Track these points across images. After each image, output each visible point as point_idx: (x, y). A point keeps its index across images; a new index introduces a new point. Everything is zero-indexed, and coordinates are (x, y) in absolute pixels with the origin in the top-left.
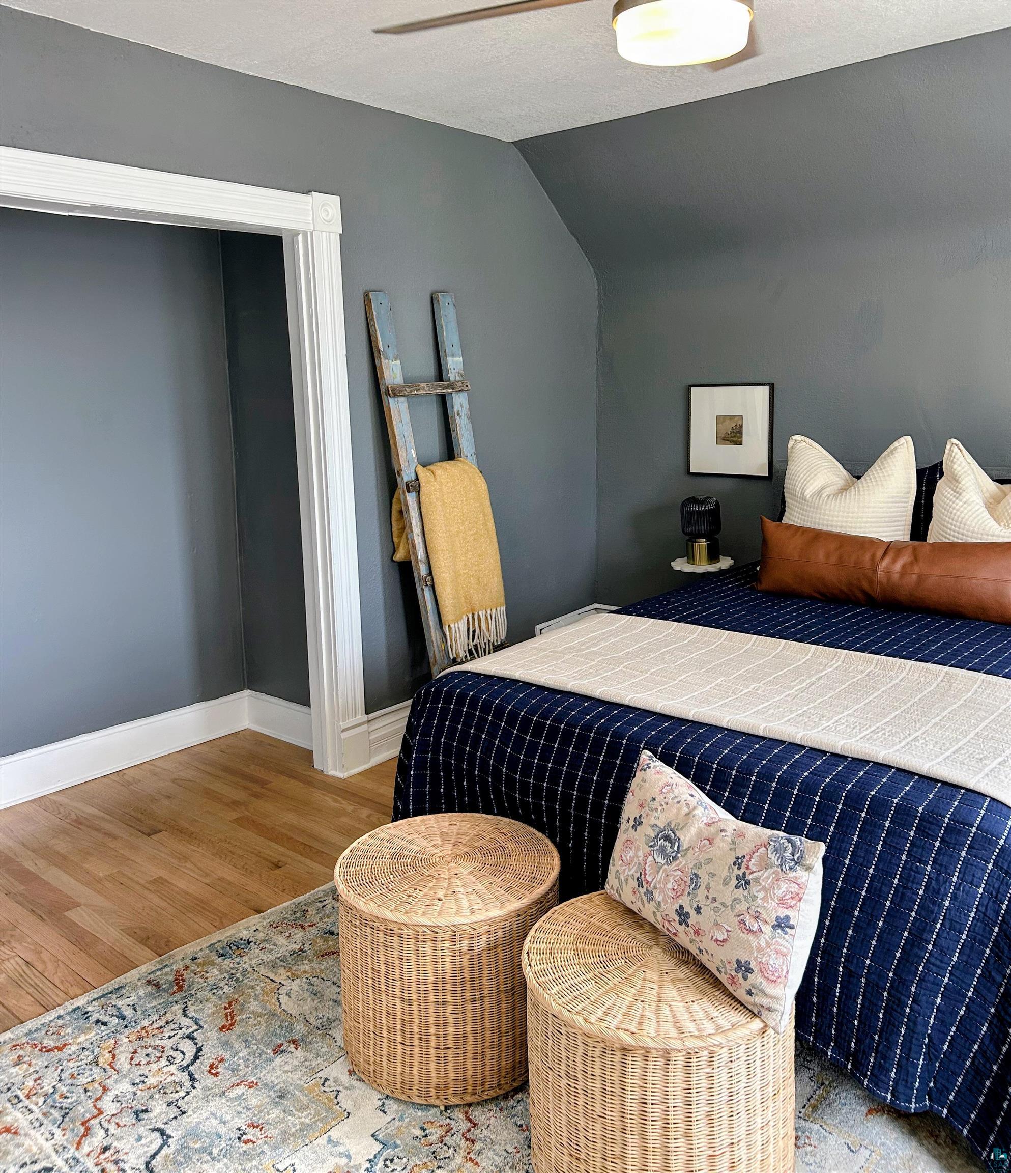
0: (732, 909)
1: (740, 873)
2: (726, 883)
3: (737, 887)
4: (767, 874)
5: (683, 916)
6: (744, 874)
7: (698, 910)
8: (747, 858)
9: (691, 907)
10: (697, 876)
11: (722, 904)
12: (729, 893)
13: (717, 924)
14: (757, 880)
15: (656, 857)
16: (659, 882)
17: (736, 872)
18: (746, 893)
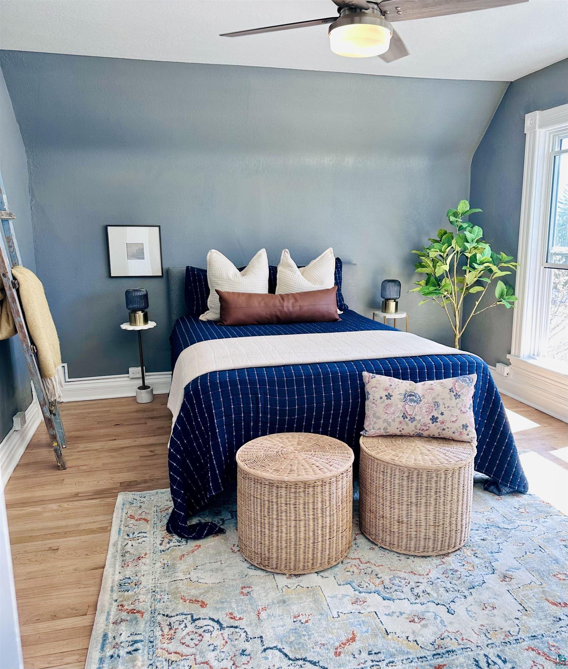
0: (457, 407)
1: (455, 393)
2: (451, 399)
3: (456, 399)
4: (464, 390)
5: (434, 419)
6: (456, 393)
7: (442, 414)
8: (454, 388)
9: (438, 414)
10: (436, 402)
11: (452, 407)
12: (454, 402)
13: (452, 415)
14: (462, 393)
15: (410, 404)
16: (418, 412)
17: (453, 394)
18: (460, 399)
